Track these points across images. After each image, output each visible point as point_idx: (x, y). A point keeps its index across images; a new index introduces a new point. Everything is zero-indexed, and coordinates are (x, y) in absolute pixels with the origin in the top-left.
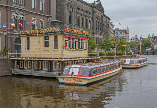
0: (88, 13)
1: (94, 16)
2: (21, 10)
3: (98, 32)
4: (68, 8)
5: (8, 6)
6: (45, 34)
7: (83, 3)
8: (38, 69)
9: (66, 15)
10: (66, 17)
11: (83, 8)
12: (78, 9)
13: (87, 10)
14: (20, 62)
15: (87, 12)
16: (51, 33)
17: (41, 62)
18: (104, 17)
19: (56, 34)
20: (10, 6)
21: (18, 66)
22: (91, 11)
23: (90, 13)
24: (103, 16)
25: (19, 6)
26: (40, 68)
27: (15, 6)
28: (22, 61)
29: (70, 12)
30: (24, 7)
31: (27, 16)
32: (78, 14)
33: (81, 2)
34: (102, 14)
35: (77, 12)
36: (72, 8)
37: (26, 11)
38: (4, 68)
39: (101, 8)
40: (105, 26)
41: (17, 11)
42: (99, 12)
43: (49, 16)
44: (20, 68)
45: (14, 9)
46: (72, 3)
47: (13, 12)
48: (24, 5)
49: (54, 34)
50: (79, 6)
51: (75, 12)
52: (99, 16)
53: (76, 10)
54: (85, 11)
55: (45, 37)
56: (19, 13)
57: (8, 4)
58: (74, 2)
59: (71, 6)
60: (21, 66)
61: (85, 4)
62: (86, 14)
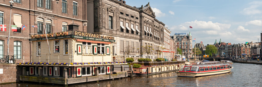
0: (135, 18)
1: (142, 21)
2: (47, 15)
3: (147, 38)
4: (108, 13)
5: (31, 10)
6: (55, 38)
7: (128, 7)
8: (49, 76)
9: (105, 20)
10: (105, 22)
11: (128, 12)
12: (122, 13)
13: (133, 15)
14: (30, 68)
15: (132, 17)
16: (61, 38)
17: (51, 68)
18: (155, 21)
19: (66, 38)
20: (33, 10)
21: (28, 72)
22: (138, 16)
23: (137, 18)
24: (153, 21)
25: (45, 10)
26: (51, 75)
27: (39, 10)
28: (33, 68)
29: (111, 17)
30: (51, 12)
31: (56, 21)
32: (121, 19)
33: (125, 6)
34: (153, 19)
35: (120, 17)
36: (113, 13)
37: (55, 15)
38: (9, 75)
39: (151, 13)
40: (158, 31)
41: (43, 16)
42: (149, 17)
43: (84, 20)
44: (30, 74)
45: (38, 13)
46: (112, 7)
47: (37, 16)
48: (52, 9)
49: (64, 38)
50: (123, 11)
51: (116, 17)
52: (148, 21)
53: (118, 14)
54: (130, 16)
55: (56, 41)
56: (46, 17)
57: (31, 8)
58: (116, 6)
59: (111, 10)
60: (32, 73)
61: (130, 8)
62: (132, 19)
